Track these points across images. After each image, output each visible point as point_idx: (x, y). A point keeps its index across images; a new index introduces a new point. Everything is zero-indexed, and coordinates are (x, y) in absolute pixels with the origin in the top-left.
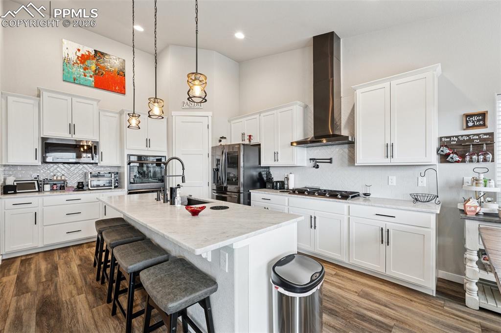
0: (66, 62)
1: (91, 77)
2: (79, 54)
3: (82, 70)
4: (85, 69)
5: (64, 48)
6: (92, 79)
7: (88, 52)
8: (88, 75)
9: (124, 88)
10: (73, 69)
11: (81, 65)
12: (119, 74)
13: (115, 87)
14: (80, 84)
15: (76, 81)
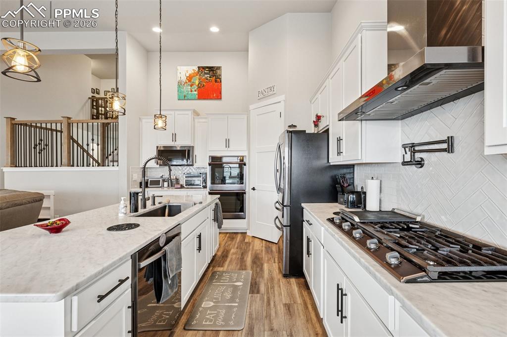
0: (180, 84)
1: (195, 91)
2: (188, 75)
3: (189, 87)
4: (191, 86)
5: (179, 73)
6: (196, 93)
7: (194, 70)
8: (193, 90)
9: (220, 93)
10: (183, 88)
11: (189, 83)
12: (216, 82)
13: (213, 94)
14: (188, 99)
15: (186, 98)
